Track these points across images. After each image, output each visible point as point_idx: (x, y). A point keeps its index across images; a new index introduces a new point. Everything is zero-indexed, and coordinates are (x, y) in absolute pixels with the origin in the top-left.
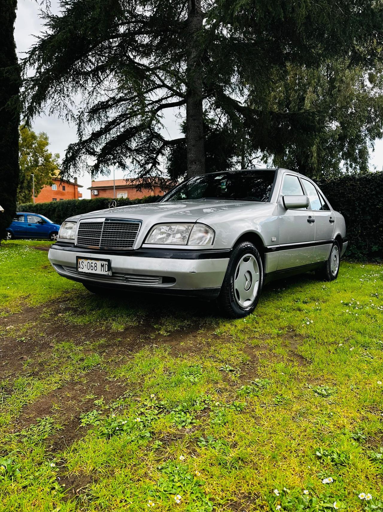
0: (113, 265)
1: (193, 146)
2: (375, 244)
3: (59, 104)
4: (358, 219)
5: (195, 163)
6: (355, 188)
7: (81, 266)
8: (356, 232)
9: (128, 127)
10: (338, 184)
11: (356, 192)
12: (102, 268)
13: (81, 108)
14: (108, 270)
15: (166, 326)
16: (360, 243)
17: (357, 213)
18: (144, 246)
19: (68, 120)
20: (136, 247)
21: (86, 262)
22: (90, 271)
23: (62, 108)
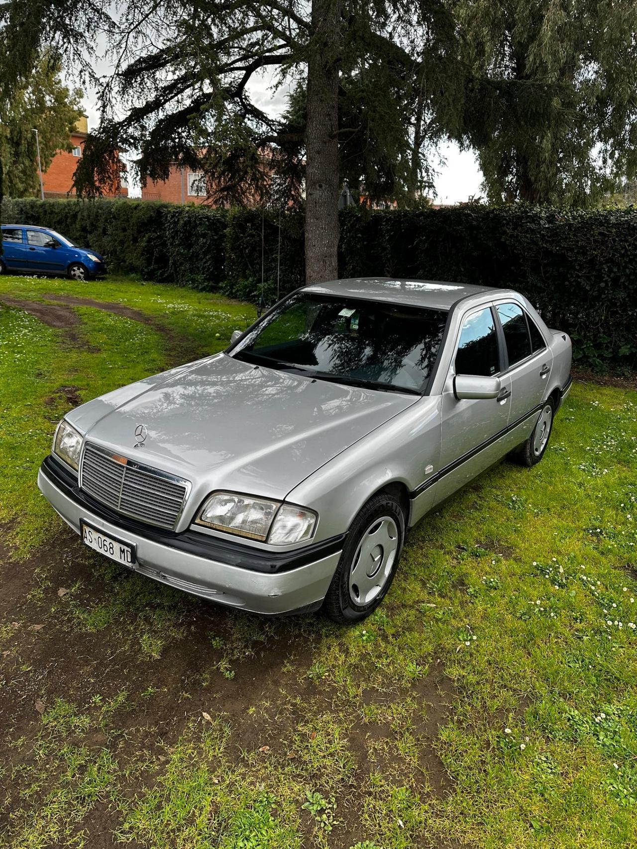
0: (140, 554)
1: (318, 153)
2: (627, 341)
3: (66, 51)
4: (603, 296)
5: (320, 186)
6: (607, 241)
7: (89, 537)
8: (597, 318)
9: (198, 93)
10: (578, 229)
11: (607, 247)
12: (123, 555)
13: (104, 77)
14: (133, 561)
15: (232, 642)
16: (600, 337)
17: (602, 285)
18: (194, 527)
19: (84, 83)
20: (180, 528)
21: (95, 535)
22: (102, 551)
23: (72, 57)
